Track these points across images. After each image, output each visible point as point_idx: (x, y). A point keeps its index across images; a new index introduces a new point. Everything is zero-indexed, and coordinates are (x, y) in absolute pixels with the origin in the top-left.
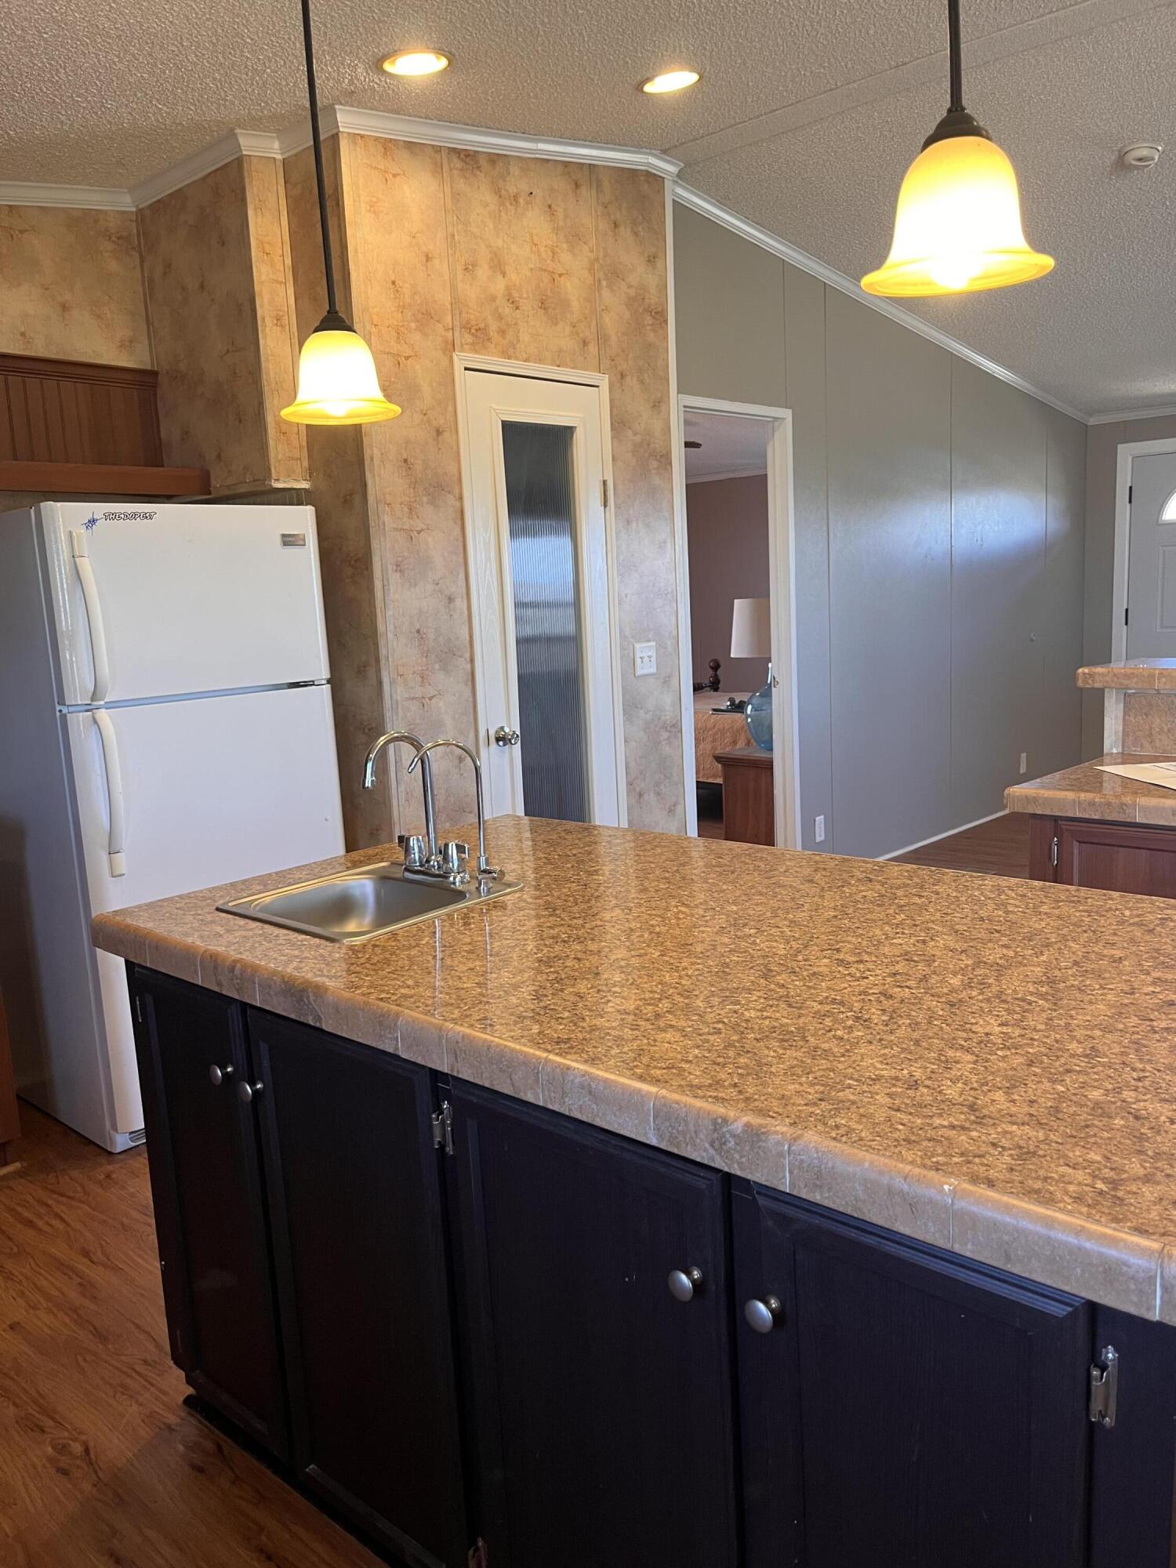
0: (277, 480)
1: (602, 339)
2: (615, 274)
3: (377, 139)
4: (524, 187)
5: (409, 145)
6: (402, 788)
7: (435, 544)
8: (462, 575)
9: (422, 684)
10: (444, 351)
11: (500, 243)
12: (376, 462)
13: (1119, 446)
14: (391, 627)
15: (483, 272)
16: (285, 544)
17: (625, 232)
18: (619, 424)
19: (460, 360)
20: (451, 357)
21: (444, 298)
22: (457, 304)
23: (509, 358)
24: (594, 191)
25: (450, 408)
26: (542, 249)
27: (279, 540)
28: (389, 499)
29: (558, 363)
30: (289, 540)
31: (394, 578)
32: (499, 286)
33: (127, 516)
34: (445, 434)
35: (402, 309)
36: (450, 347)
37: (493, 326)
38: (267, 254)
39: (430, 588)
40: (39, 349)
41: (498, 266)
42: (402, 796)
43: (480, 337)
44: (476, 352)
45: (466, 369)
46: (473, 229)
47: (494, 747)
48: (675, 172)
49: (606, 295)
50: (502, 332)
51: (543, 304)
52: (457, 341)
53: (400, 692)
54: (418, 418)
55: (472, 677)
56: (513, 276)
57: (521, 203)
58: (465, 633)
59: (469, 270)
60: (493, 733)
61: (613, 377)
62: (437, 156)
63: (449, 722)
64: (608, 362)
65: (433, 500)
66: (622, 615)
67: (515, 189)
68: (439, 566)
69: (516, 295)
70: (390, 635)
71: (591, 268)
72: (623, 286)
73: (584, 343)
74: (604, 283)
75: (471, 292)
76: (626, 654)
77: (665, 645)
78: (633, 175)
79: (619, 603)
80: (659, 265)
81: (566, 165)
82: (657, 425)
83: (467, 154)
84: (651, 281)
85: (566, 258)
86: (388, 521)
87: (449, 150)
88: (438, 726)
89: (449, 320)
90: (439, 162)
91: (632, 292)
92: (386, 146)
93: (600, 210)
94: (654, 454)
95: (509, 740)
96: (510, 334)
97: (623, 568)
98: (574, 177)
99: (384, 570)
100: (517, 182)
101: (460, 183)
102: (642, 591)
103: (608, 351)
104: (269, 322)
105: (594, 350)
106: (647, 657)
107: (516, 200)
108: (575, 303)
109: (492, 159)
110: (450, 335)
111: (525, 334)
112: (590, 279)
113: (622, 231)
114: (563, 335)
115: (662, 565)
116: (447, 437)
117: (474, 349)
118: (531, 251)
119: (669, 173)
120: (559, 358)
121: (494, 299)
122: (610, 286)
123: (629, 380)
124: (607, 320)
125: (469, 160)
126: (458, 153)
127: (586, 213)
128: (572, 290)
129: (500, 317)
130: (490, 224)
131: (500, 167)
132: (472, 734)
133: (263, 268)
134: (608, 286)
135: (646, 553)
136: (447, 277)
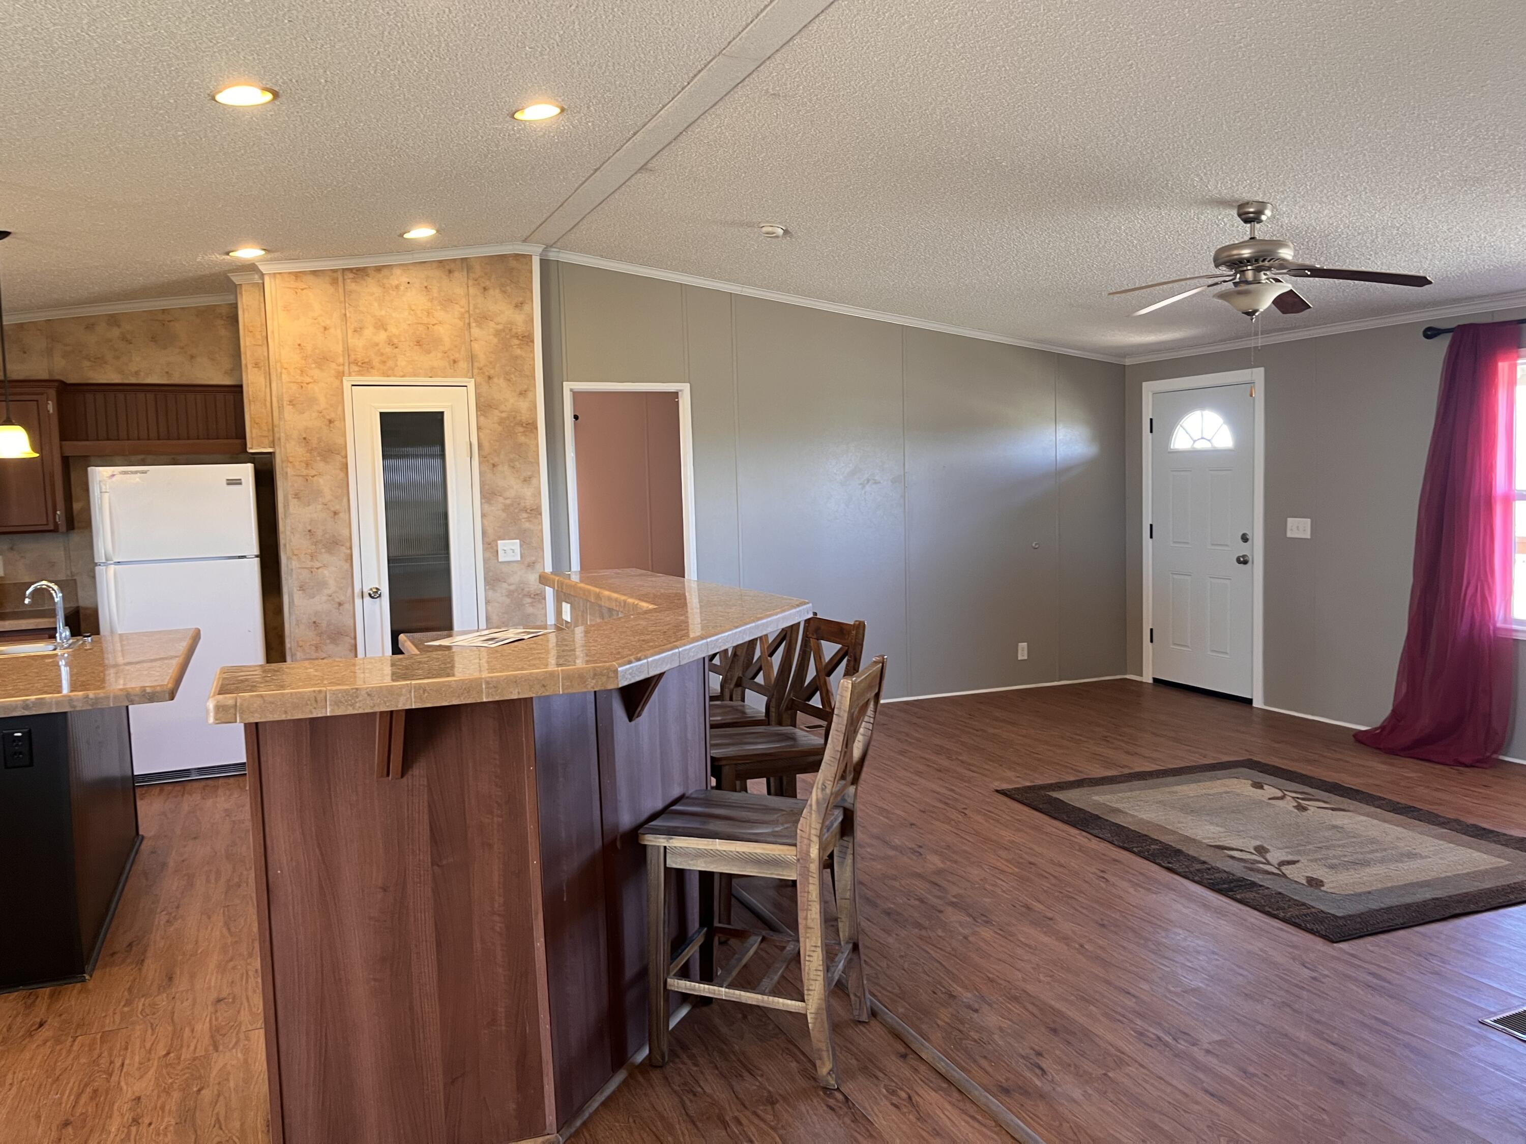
0: (251, 448)
1: (472, 358)
2: (483, 318)
3: (290, 273)
4: (405, 280)
5: (314, 273)
6: (293, 617)
7: (325, 483)
8: (345, 500)
9: (312, 560)
10: (336, 377)
11: (383, 313)
12: (283, 440)
13: (1144, 384)
14: (288, 528)
15: (368, 332)
16: (228, 484)
17: (495, 293)
18: (484, 407)
19: (347, 383)
20: (342, 380)
21: (339, 348)
22: (347, 350)
24: (465, 273)
25: (340, 408)
26: (418, 312)
27: (225, 482)
28: (291, 459)
29: (430, 375)
30: (232, 482)
31: (293, 502)
32: (382, 336)
33: (132, 472)
34: (336, 423)
35: (305, 358)
36: (340, 375)
37: (376, 362)
38: (251, 332)
39: (320, 507)
40: (176, 379)
41: (381, 325)
42: (294, 622)
43: (365, 366)
44: (362, 375)
45: (353, 385)
46: (361, 308)
47: (367, 599)
48: (540, 250)
49: (476, 331)
50: (384, 362)
51: (418, 343)
52: (346, 371)
53: (295, 564)
54: (315, 415)
55: (350, 557)
56: (393, 330)
57: (402, 288)
58: (346, 532)
59: (358, 331)
60: (366, 590)
61: (479, 379)
62: (335, 275)
63: (332, 583)
64: (476, 371)
65: (325, 459)
66: (486, 522)
67: (397, 282)
68: (328, 495)
69: (395, 341)
70: (288, 533)
71: (461, 317)
72: (492, 324)
73: (455, 362)
74: (473, 325)
75: (358, 343)
76: (490, 547)
77: (529, 542)
78: (502, 258)
79: (483, 516)
80: (526, 307)
81: (440, 262)
82: (523, 405)
83: (358, 269)
84: (519, 318)
85: (440, 314)
86: (290, 471)
87: (344, 270)
88: (323, 584)
89: (341, 360)
90: (336, 277)
91: (500, 327)
92: (297, 275)
93: (471, 283)
94: (521, 424)
95: (380, 595)
96: (390, 363)
97: (488, 494)
98: (447, 267)
99: (286, 497)
100: (399, 278)
101: (352, 286)
102: (506, 508)
103: (476, 364)
104: (250, 366)
105: (463, 365)
106: (510, 549)
107: (397, 287)
108: (446, 339)
109: (379, 269)
110: (341, 368)
111: (402, 362)
112: (461, 324)
113: (491, 292)
114: (435, 360)
115: (528, 492)
116: (337, 423)
117: (360, 373)
118: (409, 314)
119: (535, 252)
120: (432, 372)
121: (377, 345)
122: (479, 326)
123: (495, 380)
124: (476, 346)
125: (360, 273)
126: (351, 270)
127: (458, 286)
128: (445, 332)
129: (382, 354)
130: (376, 304)
131: (385, 272)
132: (350, 590)
133: (248, 339)
134: (477, 326)
135: (511, 484)
136: (340, 337)
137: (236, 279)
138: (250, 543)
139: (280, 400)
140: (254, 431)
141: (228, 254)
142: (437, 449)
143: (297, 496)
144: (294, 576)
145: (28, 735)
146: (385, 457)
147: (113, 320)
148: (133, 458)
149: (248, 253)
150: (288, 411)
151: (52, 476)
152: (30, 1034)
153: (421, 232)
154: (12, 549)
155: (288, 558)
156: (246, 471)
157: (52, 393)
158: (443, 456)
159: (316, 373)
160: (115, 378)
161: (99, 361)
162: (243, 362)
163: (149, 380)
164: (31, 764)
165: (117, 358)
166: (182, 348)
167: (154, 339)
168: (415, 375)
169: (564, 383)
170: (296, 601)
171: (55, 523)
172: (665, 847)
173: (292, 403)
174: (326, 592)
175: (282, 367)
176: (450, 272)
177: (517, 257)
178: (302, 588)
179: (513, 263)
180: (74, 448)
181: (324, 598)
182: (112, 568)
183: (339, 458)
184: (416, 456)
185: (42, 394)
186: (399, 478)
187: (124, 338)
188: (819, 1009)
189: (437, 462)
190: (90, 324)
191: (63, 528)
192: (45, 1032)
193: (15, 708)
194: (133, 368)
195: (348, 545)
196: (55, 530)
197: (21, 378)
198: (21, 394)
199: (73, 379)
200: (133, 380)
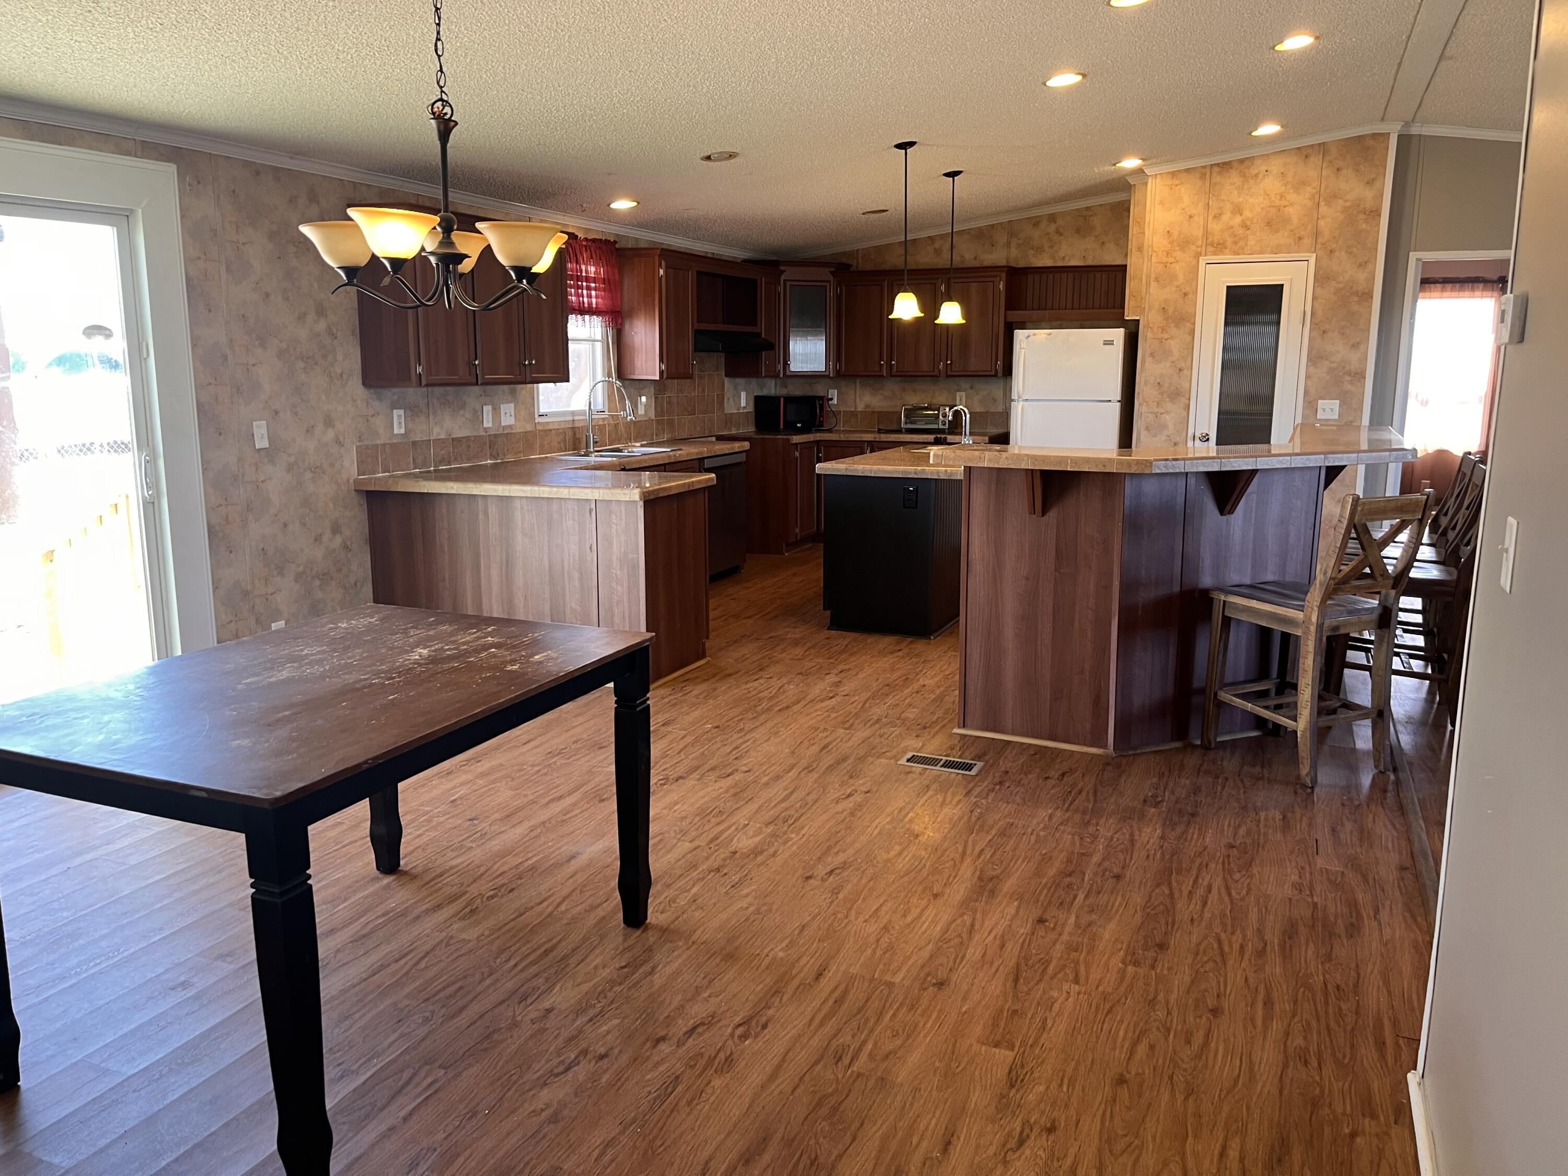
0: (1126, 316)
1: (1317, 234)
2: (1334, 196)
3: (1168, 173)
4: (1264, 168)
5: (1188, 171)
7: (1175, 345)
8: (1190, 359)
9: (1158, 407)
10: (1194, 257)
11: (1241, 200)
12: (1146, 310)
14: (1143, 380)
15: (1226, 218)
16: (1104, 344)
17: (1348, 172)
18: (1322, 278)
19: (1202, 261)
20: (1198, 259)
21: (1199, 233)
22: (1206, 233)
23: (1238, 254)
24: (1321, 157)
25: (1194, 283)
26: (1273, 196)
27: (1102, 342)
28: (1152, 325)
30: (1107, 343)
31: (1149, 360)
32: (1238, 220)
35: (1171, 243)
36: (1198, 256)
37: (1229, 241)
39: (1169, 364)
40: (1090, 262)
41: (1238, 210)
43: (1219, 247)
44: (1216, 254)
45: (1208, 264)
46: (1223, 197)
47: (1197, 442)
48: (1399, 127)
49: (1323, 209)
50: (1236, 243)
51: (1269, 224)
52: (1203, 252)
53: (1144, 409)
54: (1174, 289)
55: (1188, 407)
56: (1247, 214)
57: (1260, 176)
58: (1187, 385)
59: (1217, 217)
60: (1198, 435)
61: (1320, 253)
62: (1204, 170)
63: (1171, 425)
64: (1319, 246)
65: (1177, 326)
66: (1309, 383)
67: (1256, 171)
68: (1176, 353)
69: (1248, 223)
70: (1142, 384)
71: (1312, 198)
72: (1341, 202)
73: (1300, 238)
74: (1322, 204)
75: (1216, 227)
76: (1310, 405)
77: (1349, 403)
78: (1360, 138)
79: (1308, 377)
80: (1378, 184)
81: (1299, 149)
82: (1362, 276)
83: (1224, 164)
84: (1369, 194)
85: (1292, 197)
86: (1149, 335)
87: (1212, 165)
88: (1163, 427)
89: (1200, 243)
90: (1204, 172)
91: (1348, 204)
92: (1173, 174)
93: (1325, 164)
94: (1356, 293)
95: (1208, 440)
96: (1241, 243)
97: (1315, 357)
98: (1305, 153)
99: (1143, 356)
100: (1260, 167)
101: (1217, 178)
102: (1331, 371)
103: (1320, 240)
104: (1134, 250)
105: (1307, 241)
106: (1329, 409)
107: (1256, 176)
108: (1295, 220)
109: (1241, 161)
110: (1199, 249)
111: (1252, 242)
112: (1310, 204)
113: (1344, 172)
114: (1283, 238)
115: (1354, 357)
116: (1190, 296)
117: (1214, 253)
118: (1264, 199)
119: (1394, 130)
120: (1277, 250)
121: (1232, 227)
122: (1328, 204)
123: (1337, 254)
124: (1322, 223)
125: (1225, 166)
126: (1218, 165)
127: (1312, 170)
128: (1294, 213)
129: (1235, 236)
130: (1236, 192)
131: (1247, 163)
132: (1184, 434)
133: (1135, 229)
134: (1326, 205)
135: (1339, 349)
136: (1202, 223)
137: (1131, 181)
138: (1115, 390)
139: (1148, 277)
140: (1131, 302)
141: (1115, 165)
142: (1274, 317)
143: (1152, 355)
144: (1143, 418)
145: (916, 490)
146: (1227, 324)
147: (1052, 218)
148: (1054, 324)
149: (1130, 163)
150: (1153, 284)
151: (998, 334)
152: (892, 653)
153: (1268, 129)
154: (972, 388)
155: (1141, 404)
156: (1118, 335)
157: (1004, 275)
158: (1278, 323)
159: (1179, 254)
160: (1048, 263)
161: (1040, 250)
162: (1130, 247)
163: (1073, 263)
164: (916, 508)
165: (1052, 247)
166: (1096, 237)
167: (1078, 231)
168: (1262, 253)
169: (1411, 253)
170: (1142, 438)
171: (996, 370)
172: (1224, 602)
173: (1157, 280)
174: (1166, 432)
175: (1153, 251)
176: (1307, 157)
177: (1374, 136)
178: (1148, 429)
179: (1370, 143)
180: (1015, 315)
181: (1164, 438)
182: (1021, 403)
183: (1188, 325)
184: (1256, 323)
185: (996, 276)
186: (1236, 341)
187: (1058, 232)
188: (1305, 729)
189: (1272, 329)
190: (1036, 222)
191: (1000, 373)
192: (899, 654)
193: (910, 473)
194: (1061, 254)
195: (1187, 396)
196: (996, 375)
197: (989, 265)
198: (983, 277)
199: (1022, 264)
200: (1060, 264)
